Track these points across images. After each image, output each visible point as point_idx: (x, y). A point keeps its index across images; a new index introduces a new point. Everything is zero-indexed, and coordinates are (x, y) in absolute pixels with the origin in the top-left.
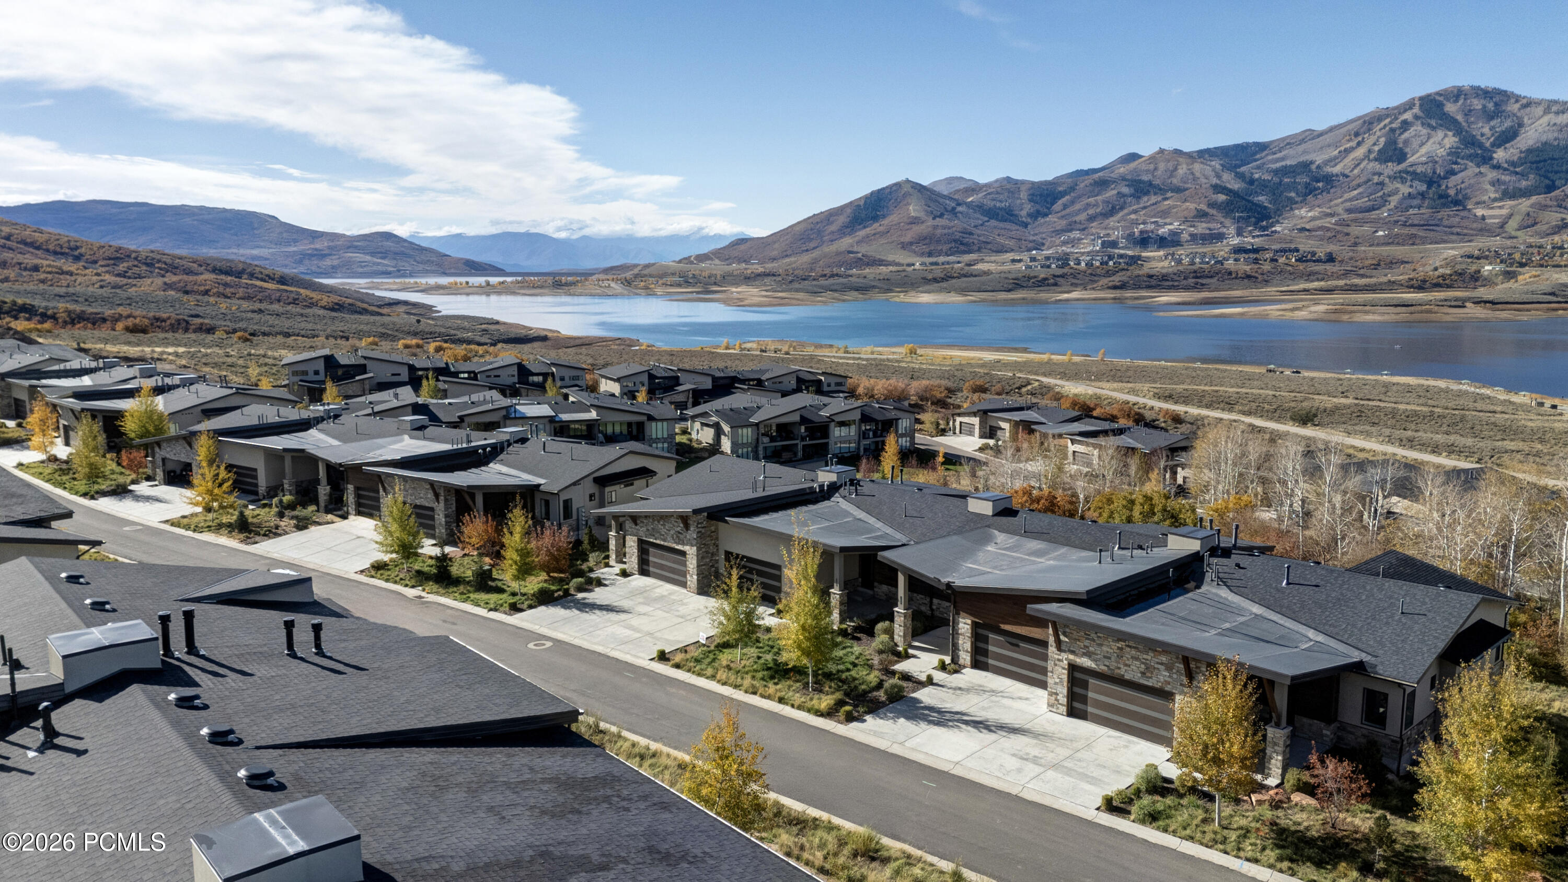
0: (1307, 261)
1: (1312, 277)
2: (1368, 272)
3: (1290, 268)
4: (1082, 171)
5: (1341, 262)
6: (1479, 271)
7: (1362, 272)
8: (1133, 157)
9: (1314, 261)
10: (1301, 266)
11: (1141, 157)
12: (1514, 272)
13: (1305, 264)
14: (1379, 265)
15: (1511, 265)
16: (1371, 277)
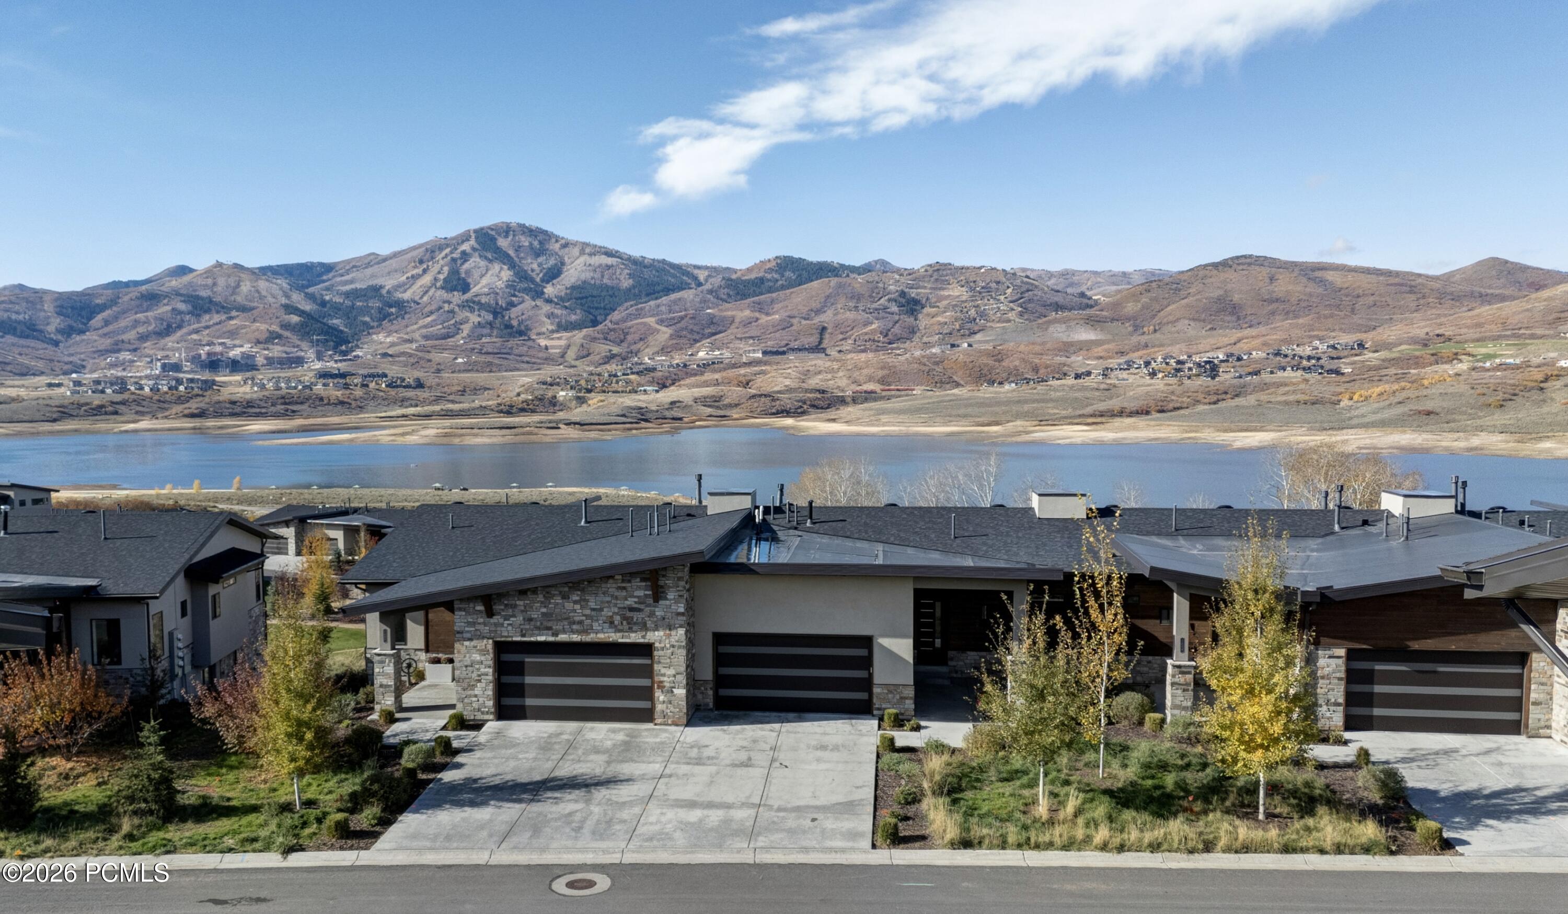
0: (397, 387)
1: (406, 403)
2: (458, 398)
3: (382, 394)
4: (120, 282)
5: (430, 387)
6: (555, 397)
7: (451, 397)
8: (183, 270)
9: (404, 387)
10: (393, 392)
11: (191, 270)
12: (584, 397)
13: (396, 390)
14: (464, 391)
15: (580, 390)
16: (460, 403)
